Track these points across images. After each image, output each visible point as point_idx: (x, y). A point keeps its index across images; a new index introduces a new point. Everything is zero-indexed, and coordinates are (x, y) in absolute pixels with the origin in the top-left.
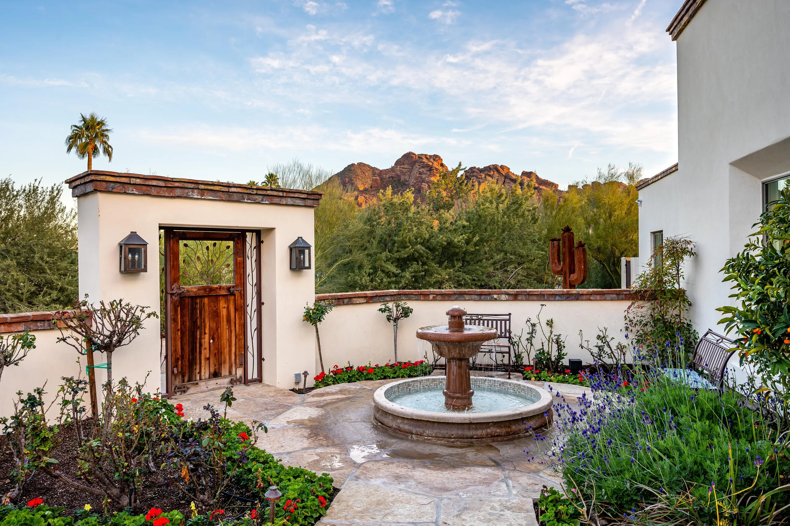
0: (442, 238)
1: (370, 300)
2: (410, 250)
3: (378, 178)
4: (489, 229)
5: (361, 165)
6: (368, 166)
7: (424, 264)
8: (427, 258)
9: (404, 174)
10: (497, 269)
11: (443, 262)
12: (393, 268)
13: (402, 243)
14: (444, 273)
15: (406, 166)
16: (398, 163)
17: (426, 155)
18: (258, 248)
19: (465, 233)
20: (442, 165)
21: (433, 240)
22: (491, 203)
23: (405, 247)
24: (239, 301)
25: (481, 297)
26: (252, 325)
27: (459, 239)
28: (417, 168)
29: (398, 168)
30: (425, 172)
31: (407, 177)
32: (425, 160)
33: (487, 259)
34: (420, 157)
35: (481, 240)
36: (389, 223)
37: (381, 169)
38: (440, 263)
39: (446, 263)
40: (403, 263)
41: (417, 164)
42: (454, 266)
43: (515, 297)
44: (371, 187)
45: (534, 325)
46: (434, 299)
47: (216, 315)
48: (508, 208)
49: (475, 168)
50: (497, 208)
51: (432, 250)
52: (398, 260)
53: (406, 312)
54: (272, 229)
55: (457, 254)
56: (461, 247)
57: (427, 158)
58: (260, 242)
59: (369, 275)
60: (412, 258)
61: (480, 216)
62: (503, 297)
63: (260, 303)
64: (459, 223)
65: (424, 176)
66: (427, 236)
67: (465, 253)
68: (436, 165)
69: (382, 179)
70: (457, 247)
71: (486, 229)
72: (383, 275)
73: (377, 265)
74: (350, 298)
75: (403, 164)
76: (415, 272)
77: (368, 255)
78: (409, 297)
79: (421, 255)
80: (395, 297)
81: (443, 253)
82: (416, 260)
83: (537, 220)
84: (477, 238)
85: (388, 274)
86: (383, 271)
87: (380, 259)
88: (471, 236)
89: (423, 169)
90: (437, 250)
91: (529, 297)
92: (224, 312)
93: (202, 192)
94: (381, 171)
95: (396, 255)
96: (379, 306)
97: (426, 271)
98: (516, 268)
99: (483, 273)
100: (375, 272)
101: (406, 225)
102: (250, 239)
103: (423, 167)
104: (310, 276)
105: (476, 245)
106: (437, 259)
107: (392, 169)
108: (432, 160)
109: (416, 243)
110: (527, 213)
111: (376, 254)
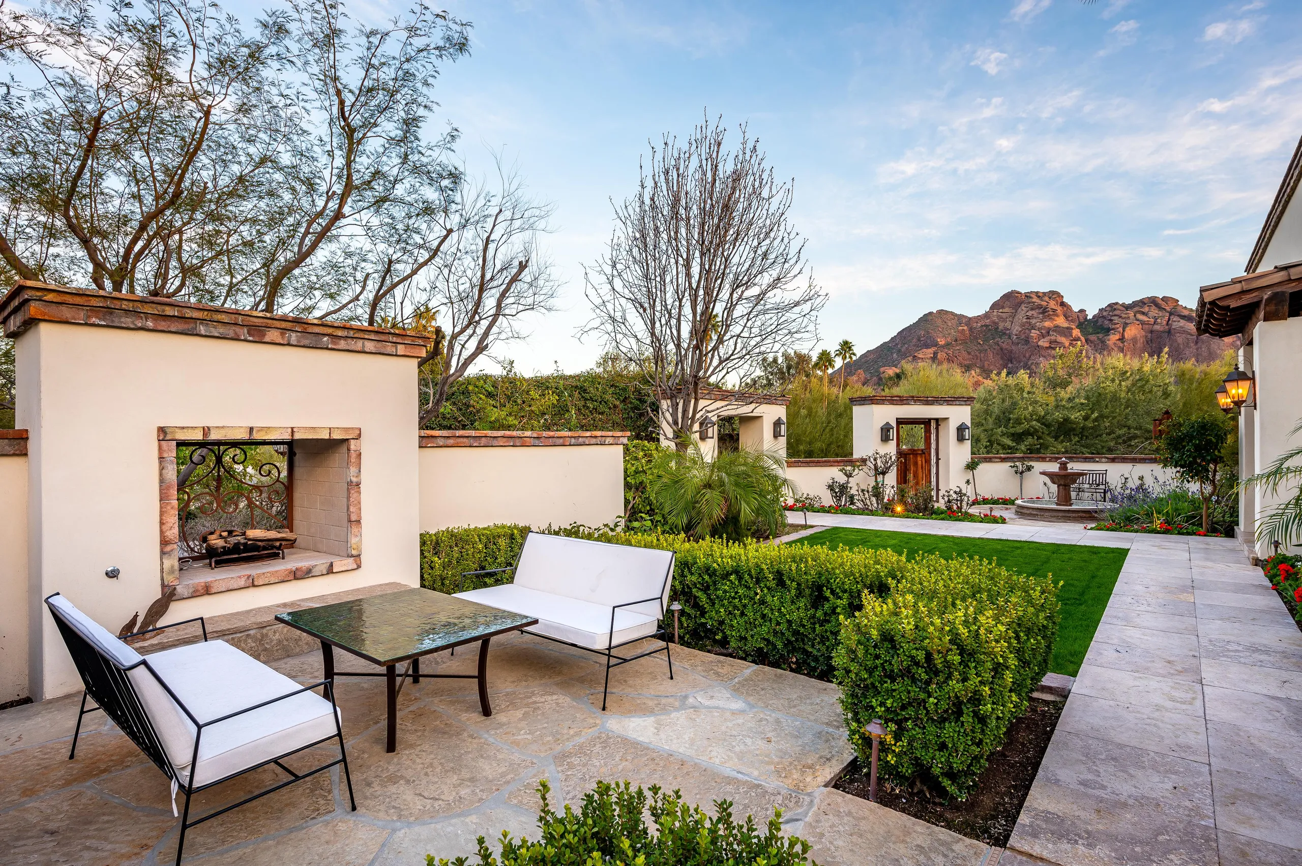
0: (1058, 415)
1: (1003, 460)
2: (1025, 426)
3: (965, 328)
4: (1110, 406)
5: (941, 312)
6: (952, 313)
7: (1039, 438)
8: (1043, 433)
9: (1004, 320)
10: (1120, 444)
11: (1059, 437)
12: (1008, 442)
13: (1017, 419)
14: (1060, 447)
15: (1006, 310)
16: (995, 306)
17: (1037, 293)
18: (937, 429)
19: (1083, 410)
20: (1063, 304)
21: (1048, 417)
22: (1113, 381)
23: (1020, 424)
24: (927, 457)
25: (1086, 460)
26: (934, 470)
27: (1075, 416)
28: (1023, 311)
29: (995, 313)
30: (1035, 315)
31: (1008, 325)
32: (1035, 299)
33: (1107, 434)
34: (1028, 295)
35: (1102, 416)
36: (1003, 401)
37: (970, 316)
38: (1056, 438)
39: (1062, 437)
40: (1018, 437)
41: (1023, 306)
42: (1071, 441)
43: (1113, 460)
44: (956, 340)
45: (1126, 479)
46: (1050, 461)
47: (916, 464)
48: (1133, 385)
49: (1117, 303)
50: (1120, 384)
51: (1048, 426)
52: (1013, 435)
53: (1029, 468)
54: (947, 419)
55: (1074, 429)
56: (1079, 423)
57: (1039, 297)
58: (938, 425)
59: (986, 447)
60: (1027, 433)
61: (1100, 394)
62: (1104, 460)
63: (938, 459)
64: (1077, 400)
65: (1033, 321)
66: (1043, 413)
67: (1083, 428)
68: (1052, 304)
69: (971, 329)
70: (1074, 423)
71: (1106, 406)
72: (999, 447)
73: (993, 439)
74: (990, 458)
75: (1003, 307)
76: (1030, 445)
77: (986, 430)
78: (1031, 459)
79: (1036, 431)
80: (1021, 459)
81: (1059, 428)
82: (1032, 435)
83: (1169, 395)
84: (1096, 415)
85: (1004, 447)
86: (998, 444)
87: (996, 433)
88: (1089, 412)
89: (1033, 312)
90: (1053, 426)
91: (1124, 460)
92: (920, 463)
93: (915, 401)
94: (970, 319)
95: (1012, 430)
96: (1010, 464)
97: (1041, 444)
98: (1143, 443)
99: (1103, 447)
100: (992, 445)
101: (1022, 404)
102: (933, 424)
103: (1032, 309)
104: (968, 444)
105: (1096, 420)
106: (1053, 434)
107: (986, 315)
108: (1046, 299)
109: (1032, 420)
110: (1155, 389)
111: (992, 430)
